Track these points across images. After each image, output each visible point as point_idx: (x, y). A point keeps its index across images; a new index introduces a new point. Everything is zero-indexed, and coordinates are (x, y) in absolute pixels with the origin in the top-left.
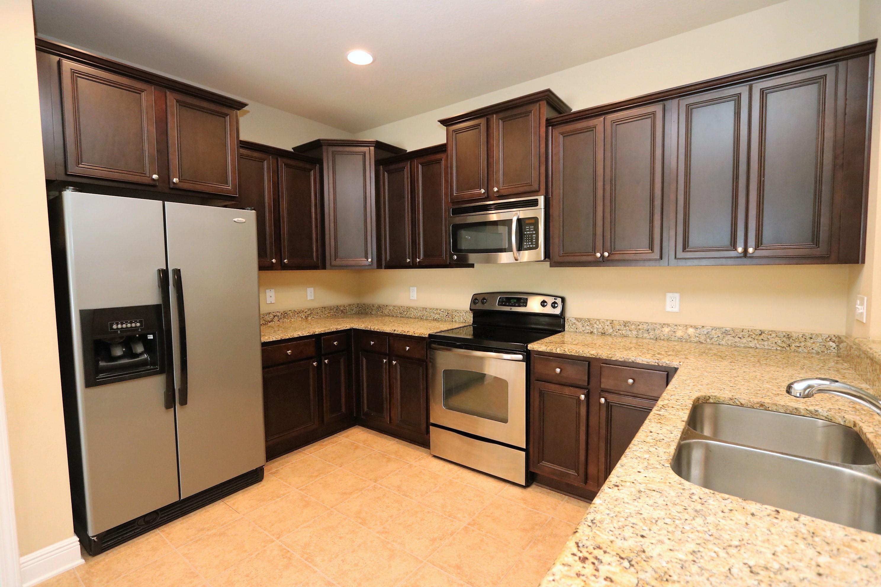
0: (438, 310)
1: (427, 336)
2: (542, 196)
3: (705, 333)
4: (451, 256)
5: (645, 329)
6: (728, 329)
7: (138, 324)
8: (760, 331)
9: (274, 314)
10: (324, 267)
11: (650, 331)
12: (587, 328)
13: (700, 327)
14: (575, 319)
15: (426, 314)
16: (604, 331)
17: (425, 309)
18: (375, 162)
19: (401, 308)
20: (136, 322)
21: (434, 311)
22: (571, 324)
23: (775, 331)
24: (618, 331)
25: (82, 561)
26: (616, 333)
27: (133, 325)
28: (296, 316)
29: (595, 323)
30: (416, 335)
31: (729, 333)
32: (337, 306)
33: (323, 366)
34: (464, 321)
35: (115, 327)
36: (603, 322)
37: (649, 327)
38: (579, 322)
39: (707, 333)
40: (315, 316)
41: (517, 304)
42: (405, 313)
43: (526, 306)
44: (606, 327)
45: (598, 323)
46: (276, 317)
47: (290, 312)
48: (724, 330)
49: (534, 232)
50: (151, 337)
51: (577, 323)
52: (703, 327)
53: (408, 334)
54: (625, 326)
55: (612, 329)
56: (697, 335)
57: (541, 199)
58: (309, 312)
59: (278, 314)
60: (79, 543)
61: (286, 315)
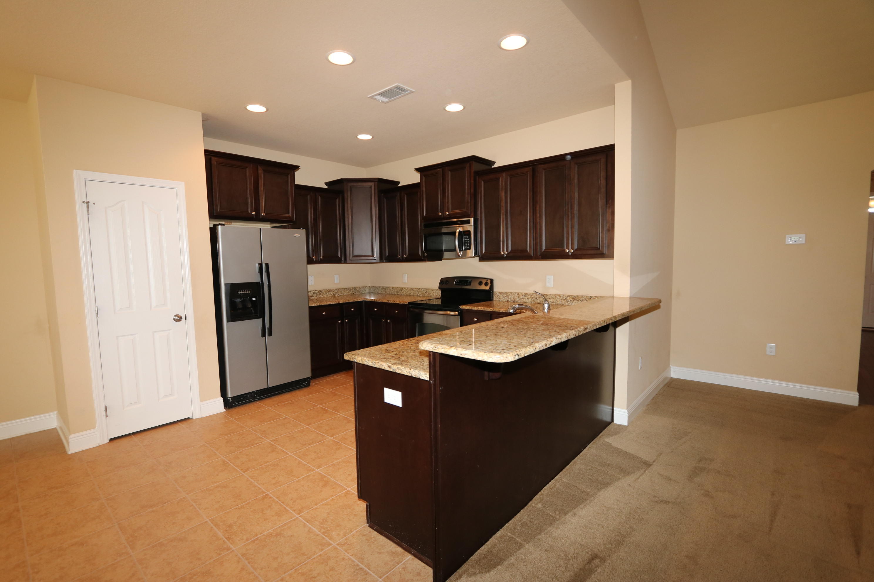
0: (421, 289)
1: (407, 303)
2: (473, 218)
3: (565, 299)
4: (424, 253)
5: (535, 297)
6: (575, 296)
7: (249, 292)
8: (590, 296)
9: (314, 292)
10: (345, 262)
11: (538, 299)
12: (506, 298)
13: (562, 295)
14: (499, 292)
15: (413, 292)
16: (514, 299)
17: (412, 289)
18: (378, 191)
19: (397, 289)
20: (248, 291)
21: (418, 290)
22: (497, 296)
23: (597, 296)
24: (521, 299)
25: (225, 410)
26: (520, 301)
27: (247, 292)
28: (328, 293)
29: (510, 295)
30: (401, 303)
31: (576, 298)
32: (355, 288)
33: (345, 324)
34: (436, 296)
35: (239, 293)
36: (514, 294)
37: (537, 296)
38: (501, 294)
39: (566, 299)
40: (340, 294)
41: (465, 284)
42: (400, 292)
43: (470, 285)
44: (515, 297)
45: (511, 295)
46: (315, 294)
47: (323, 291)
48: (573, 297)
49: (469, 239)
50: (254, 299)
51: (500, 295)
52: (563, 295)
53: (396, 303)
54: (525, 296)
55: (519, 298)
56: (561, 300)
57: (472, 220)
58: (336, 291)
59: (316, 292)
60: (223, 401)
61: (321, 292)
